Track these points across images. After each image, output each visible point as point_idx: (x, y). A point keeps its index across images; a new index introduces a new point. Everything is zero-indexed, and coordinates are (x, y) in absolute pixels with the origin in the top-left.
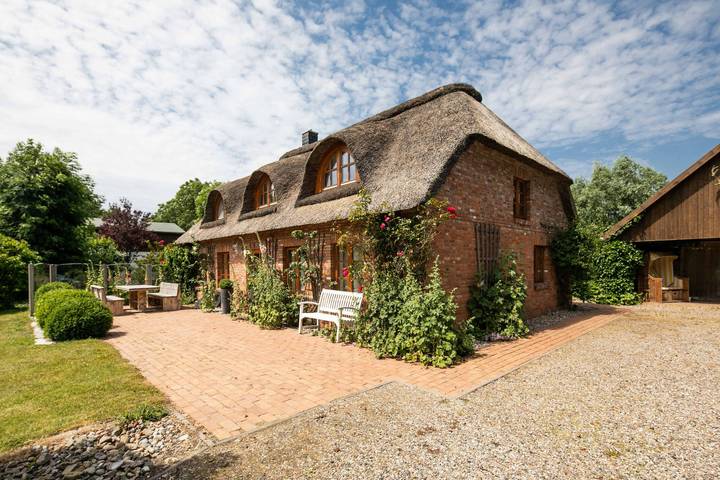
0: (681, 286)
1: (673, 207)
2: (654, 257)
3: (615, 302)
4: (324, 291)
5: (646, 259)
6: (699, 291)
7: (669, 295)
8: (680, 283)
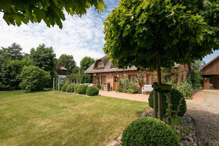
0: (211, 86)
1: (211, 67)
2: (205, 79)
3: (197, 89)
4: (145, 85)
5: (204, 79)
6: (215, 87)
7: (209, 88)
8: (211, 85)
